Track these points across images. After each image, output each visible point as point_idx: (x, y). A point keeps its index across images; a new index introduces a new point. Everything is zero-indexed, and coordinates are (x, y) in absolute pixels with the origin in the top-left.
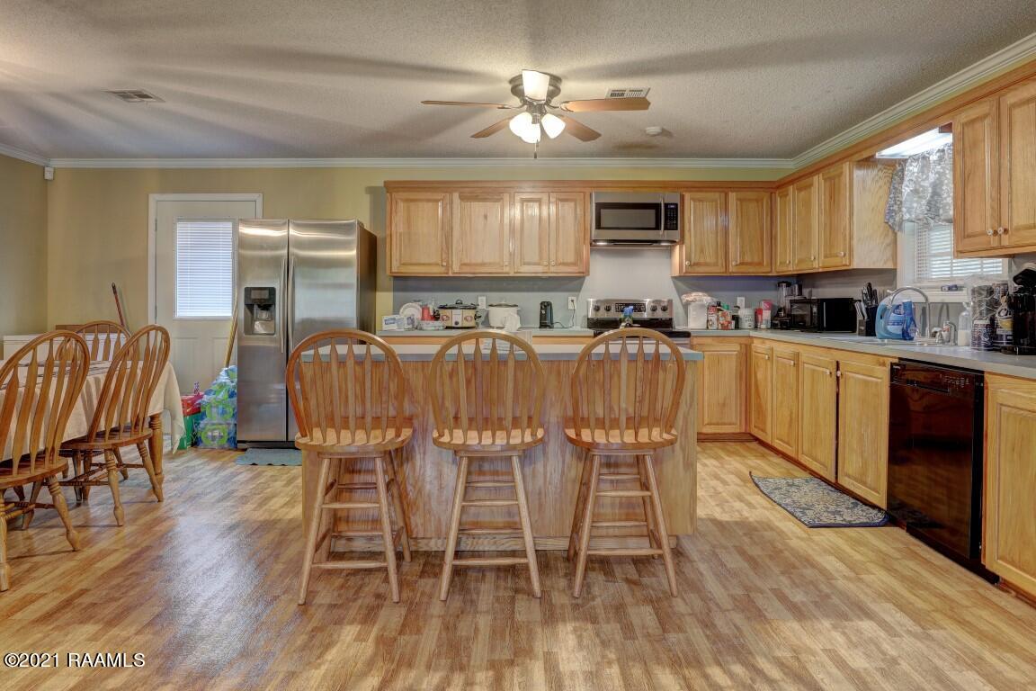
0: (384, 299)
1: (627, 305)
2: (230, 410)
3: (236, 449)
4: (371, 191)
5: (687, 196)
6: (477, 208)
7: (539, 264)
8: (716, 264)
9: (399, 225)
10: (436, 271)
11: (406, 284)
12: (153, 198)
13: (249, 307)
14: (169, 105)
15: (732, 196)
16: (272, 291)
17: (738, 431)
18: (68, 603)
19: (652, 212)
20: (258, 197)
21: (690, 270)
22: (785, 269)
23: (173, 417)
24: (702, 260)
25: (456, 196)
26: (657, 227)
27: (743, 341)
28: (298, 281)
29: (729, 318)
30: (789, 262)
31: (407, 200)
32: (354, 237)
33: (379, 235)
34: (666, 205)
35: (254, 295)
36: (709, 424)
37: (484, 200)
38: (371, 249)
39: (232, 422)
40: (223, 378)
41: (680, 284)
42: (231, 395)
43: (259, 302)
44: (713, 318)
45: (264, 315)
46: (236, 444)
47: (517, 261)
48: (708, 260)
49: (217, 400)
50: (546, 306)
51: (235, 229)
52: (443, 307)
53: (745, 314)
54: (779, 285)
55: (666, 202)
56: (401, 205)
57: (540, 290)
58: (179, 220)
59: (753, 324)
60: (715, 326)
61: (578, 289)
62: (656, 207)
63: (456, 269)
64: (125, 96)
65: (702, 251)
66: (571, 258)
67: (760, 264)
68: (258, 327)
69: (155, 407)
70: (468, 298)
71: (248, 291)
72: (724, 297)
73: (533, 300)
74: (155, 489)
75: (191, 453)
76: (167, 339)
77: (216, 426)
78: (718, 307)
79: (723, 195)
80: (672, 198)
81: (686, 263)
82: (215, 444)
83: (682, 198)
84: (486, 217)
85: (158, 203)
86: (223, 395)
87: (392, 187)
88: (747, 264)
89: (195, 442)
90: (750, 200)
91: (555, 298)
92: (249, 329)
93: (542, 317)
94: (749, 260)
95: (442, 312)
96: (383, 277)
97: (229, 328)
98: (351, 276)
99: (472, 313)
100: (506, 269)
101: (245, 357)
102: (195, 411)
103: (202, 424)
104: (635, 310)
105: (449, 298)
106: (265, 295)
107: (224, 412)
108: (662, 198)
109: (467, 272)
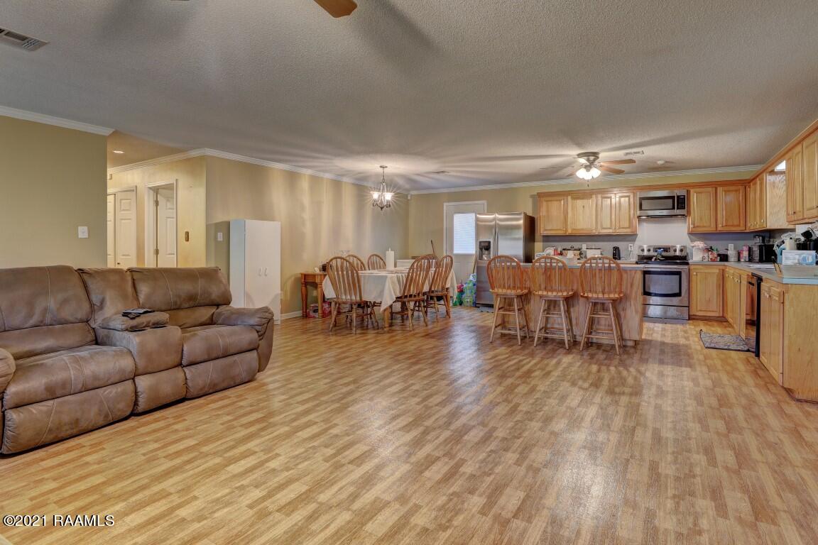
0: (538, 245)
1: (660, 248)
2: (474, 291)
3: (476, 307)
4: (532, 196)
5: (692, 191)
6: (579, 203)
7: (610, 228)
8: (710, 226)
9: (543, 212)
10: (560, 233)
11: (548, 239)
12: (445, 204)
13: (481, 249)
14: (452, 173)
15: (720, 190)
16: (489, 242)
17: (718, 315)
18: (427, 335)
19: (671, 201)
20: (485, 202)
21: (694, 230)
22: (755, 227)
23: (454, 290)
24: (701, 225)
25: (569, 198)
26: (673, 208)
27: (721, 267)
28: (500, 237)
29: (716, 256)
30: (755, 224)
31: (547, 201)
32: (522, 216)
33: (536, 217)
34: (678, 197)
35: (483, 244)
36: (701, 311)
37: (583, 199)
38: (531, 224)
39: (474, 295)
40: (471, 278)
41: (692, 237)
42: (474, 285)
43: (485, 247)
44: (706, 255)
45: (486, 252)
46: (476, 305)
47: (599, 227)
48: (705, 225)
49: (468, 287)
50: (616, 250)
51: (476, 216)
52: (564, 249)
53: (732, 253)
54: (755, 237)
55: (679, 194)
56: (545, 203)
57: (613, 241)
58: (455, 213)
59: (736, 259)
60: (706, 260)
61: (634, 240)
62: (673, 198)
63: (569, 231)
64: (438, 173)
65: (701, 219)
66: (627, 225)
67: (739, 226)
68: (485, 257)
69: (448, 285)
70: (576, 245)
71: (480, 242)
72: (715, 244)
73: (608, 247)
74: (448, 313)
75: (459, 307)
76: (452, 260)
77: (468, 297)
78: (710, 249)
79: (714, 189)
80: (682, 192)
81: (691, 226)
82: (468, 305)
83: (688, 192)
84: (584, 207)
85: (446, 206)
86: (471, 285)
87: (540, 195)
88: (729, 226)
89: (461, 303)
90: (732, 191)
91: (621, 245)
92: (481, 258)
93: (614, 255)
94: (731, 224)
95: (563, 251)
96: (537, 236)
97: (474, 258)
98: (521, 234)
99: (578, 252)
100: (594, 231)
101: (478, 269)
102: (461, 291)
103: (463, 296)
104: (664, 251)
105: (567, 245)
106: (487, 244)
107: (472, 292)
108: (677, 192)
109: (575, 233)
